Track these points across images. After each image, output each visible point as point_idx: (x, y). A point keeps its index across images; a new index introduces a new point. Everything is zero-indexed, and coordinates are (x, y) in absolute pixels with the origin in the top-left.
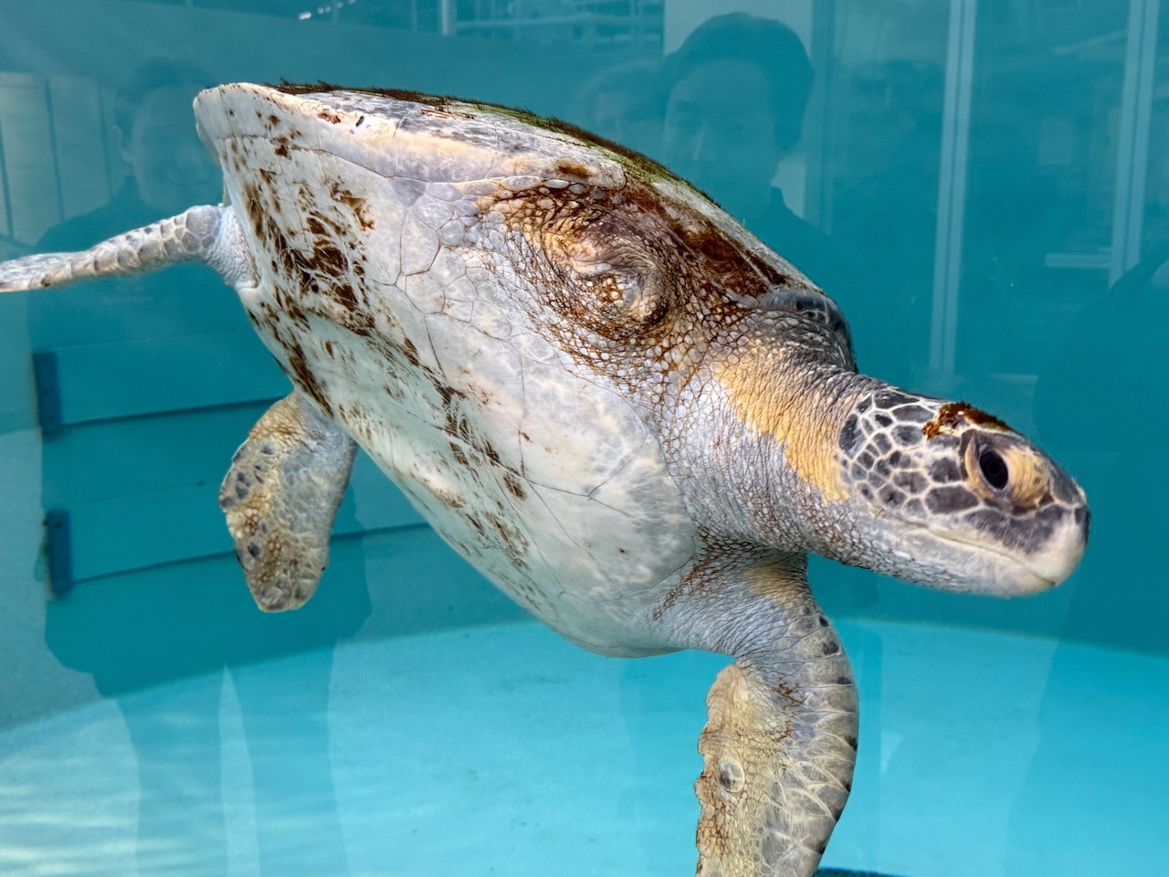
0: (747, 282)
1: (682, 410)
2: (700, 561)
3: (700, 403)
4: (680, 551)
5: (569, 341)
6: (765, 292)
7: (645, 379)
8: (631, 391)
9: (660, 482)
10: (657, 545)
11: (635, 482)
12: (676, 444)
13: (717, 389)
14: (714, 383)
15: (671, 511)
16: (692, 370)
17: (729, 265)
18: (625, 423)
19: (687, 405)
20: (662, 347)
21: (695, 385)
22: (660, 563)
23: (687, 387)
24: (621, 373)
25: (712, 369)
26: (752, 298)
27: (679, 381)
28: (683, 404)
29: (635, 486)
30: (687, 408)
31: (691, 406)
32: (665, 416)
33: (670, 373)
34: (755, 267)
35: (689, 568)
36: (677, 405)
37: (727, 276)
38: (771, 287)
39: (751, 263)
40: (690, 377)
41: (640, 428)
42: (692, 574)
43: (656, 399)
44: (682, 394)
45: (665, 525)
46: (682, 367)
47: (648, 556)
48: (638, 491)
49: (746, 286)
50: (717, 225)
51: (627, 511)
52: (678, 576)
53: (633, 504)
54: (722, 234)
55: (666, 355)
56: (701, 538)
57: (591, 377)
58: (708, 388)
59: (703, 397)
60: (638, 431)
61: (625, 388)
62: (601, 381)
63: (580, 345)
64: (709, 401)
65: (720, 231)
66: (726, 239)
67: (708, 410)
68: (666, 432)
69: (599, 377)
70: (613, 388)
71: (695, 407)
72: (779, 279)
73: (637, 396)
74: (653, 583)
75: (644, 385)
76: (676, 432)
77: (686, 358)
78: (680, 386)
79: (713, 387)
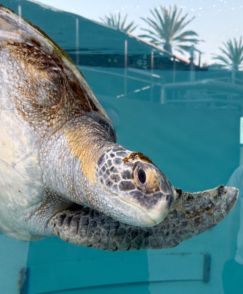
0: (84, 106)
1: (50, 142)
3: (57, 141)
4: (38, 197)
6: (89, 111)
7: (40, 127)
8: (35, 130)
9: (36, 167)
10: (31, 192)
11: (28, 165)
12: (45, 154)
13: (64, 138)
14: (64, 136)
15: (37, 180)
16: (58, 129)
17: (80, 97)
18: (29, 141)
19: (52, 141)
20: (51, 117)
21: (57, 134)
22: (31, 200)
23: (54, 135)
24: (33, 122)
25: (64, 131)
26: (84, 112)
27: (52, 131)
28: (51, 140)
29: (28, 166)
30: (52, 142)
31: (54, 142)
32: (43, 142)
33: (50, 127)
34: (89, 102)
35: (39, 205)
36: (49, 140)
37: (78, 101)
38: (92, 111)
39: (88, 100)
40: (56, 131)
41: (34, 145)
42: (40, 208)
43: (42, 135)
44: (52, 136)
45: (35, 185)
46: (54, 127)
47: (27, 196)
48: (29, 169)
49: (84, 107)
50: (80, 82)
51: (24, 175)
52: (35, 207)
53: (26, 173)
54: (81, 86)
55: (51, 120)
56: (46, 193)
57: (23, 121)
58: (61, 137)
59: (59, 140)
60: (33, 146)
61: (33, 128)
62: (26, 123)
63: (22, 108)
64: (60, 142)
65: (81, 84)
66: (82, 88)
67: (59, 145)
68: (42, 149)
69: (25, 121)
70: (29, 127)
71: (55, 143)
72: (96, 109)
73: (36, 133)
74: (28, 207)
75: (40, 129)
76: (46, 150)
77: (57, 124)
78: (52, 133)
79: (63, 137)
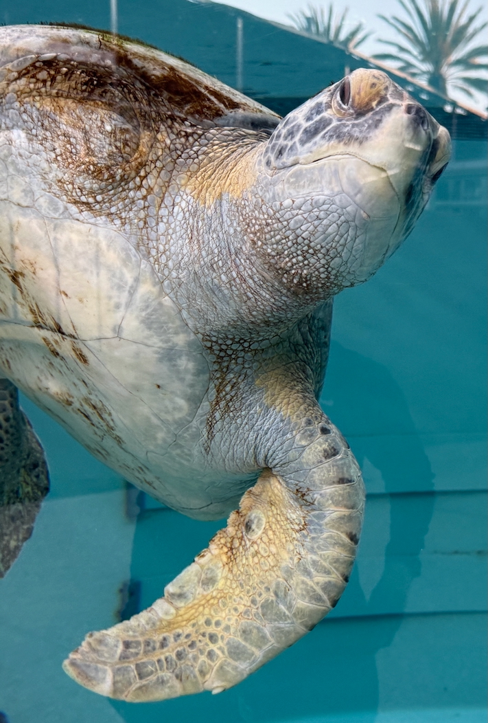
1: (162, 226)
2: (218, 379)
4: (198, 373)
5: (72, 192)
7: (131, 210)
8: (123, 224)
9: (161, 304)
10: (178, 372)
11: (143, 310)
15: (176, 333)
16: (164, 189)
18: (123, 255)
19: (165, 220)
20: (140, 176)
21: (168, 201)
22: (189, 391)
23: (163, 205)
24: (113, 210)
25: (178, 183)
27: (156, 202)
28: (162, 221)
29: (144, 314)
30: (165, 223)
32: (151, 237)
33: (149, 197)
36: (157, 224)
40: (164, 196)
41: (135, 256)
43: (142, 224)
44: (160, 213)
45: (176, 348)
46: (156, 189)
47: (177, 386)
48: (148, 319)
51: (146, 341)
53: (147, 332)
55: (144, 182)
56: (209, 351)
57: (92, 220)
60: (134, 259)
61: (118, 222)
62: (101, 222)
63: (79, 194)
68: (154, 252)
69: (98, 218)
70: (110, 225)
73: (127, 227)
75: (131, 214)
76: (161, 248)
77: (159, 180)
78: (157, 206)
